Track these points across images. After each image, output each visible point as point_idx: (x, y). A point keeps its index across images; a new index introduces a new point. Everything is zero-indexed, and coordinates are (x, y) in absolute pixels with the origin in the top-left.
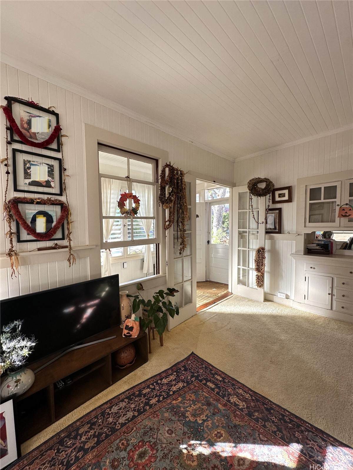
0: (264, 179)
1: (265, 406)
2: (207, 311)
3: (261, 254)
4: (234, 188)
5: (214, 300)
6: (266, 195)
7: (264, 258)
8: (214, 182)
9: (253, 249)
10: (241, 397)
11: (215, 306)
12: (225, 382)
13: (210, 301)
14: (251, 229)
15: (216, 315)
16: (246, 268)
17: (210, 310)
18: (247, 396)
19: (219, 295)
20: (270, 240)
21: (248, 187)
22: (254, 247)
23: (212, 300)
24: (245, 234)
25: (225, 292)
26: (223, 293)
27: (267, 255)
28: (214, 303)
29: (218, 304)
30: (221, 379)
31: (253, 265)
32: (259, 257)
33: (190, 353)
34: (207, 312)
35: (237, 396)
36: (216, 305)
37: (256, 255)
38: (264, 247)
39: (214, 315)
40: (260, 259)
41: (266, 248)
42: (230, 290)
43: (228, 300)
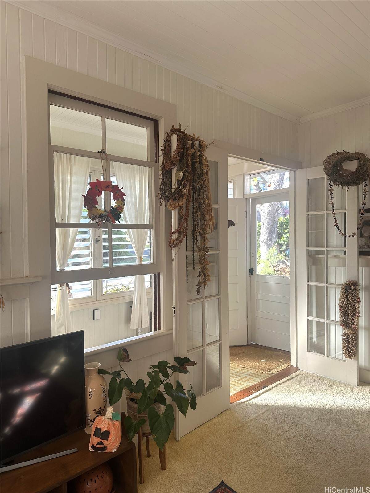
0: (354, 155)
2: (250, 402)
3: (351, 293)
4: (299, 172)
5: (264, 381)
6: (358, 184)
7: (356, 301)
8: (261, 160)
9: (335, 284)
11: (265, 392)
13: (256, 383)
14: (333, 247)
15: (268, 410)
16: (323, 321)
17: (255, 401)
19: (273, 371)
20: (367, 269)
21: (325, 168)
22: (339, 281)
23: (260, 381)
24: (320, 256)
25: (285, 366)
26: (280, 368)
27: (362, 296)
28: (264, 387)
29: (270, 389)
31: (336, 315)
32: (348, 300)
33: (217, 483)
34: (251, 405)
36: (267, 391)
37: (341, 296)
38: (357, 280)
39: (263, 411)
40: (350, 304)
41: (360, 282)
42: (293, 363)
43: (290, 381)
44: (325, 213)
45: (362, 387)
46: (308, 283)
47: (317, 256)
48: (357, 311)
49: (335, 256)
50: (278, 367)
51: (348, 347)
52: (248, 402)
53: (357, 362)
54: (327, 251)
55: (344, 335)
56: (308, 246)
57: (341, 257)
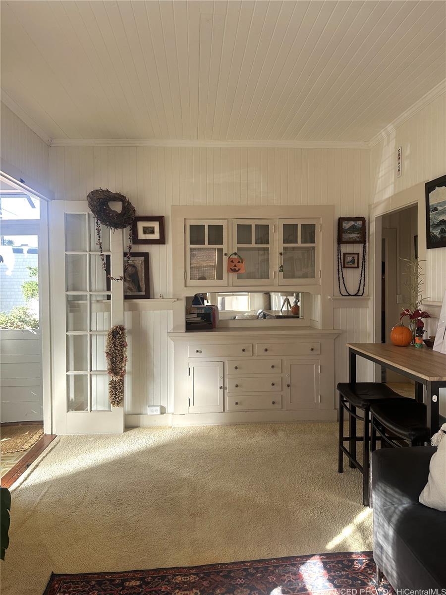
1: (221, 574)
2: (23, 486)
3: (119, 338)
5: (23, 460)
7: (124, 345)
8: (22, 181)
9: (97, 331)
10: (185, 586)
11: (33, 470)
12: (148, 583)
13: (13, 466)
14: (94, 292)
15: (51, 486)
16: (86, 373)
17: (29, 482)
18: (192, 578)
19: (26, 447)
20: (131, 312)
21: (90, 205)
22: (100, 328)
23: (17, 462)
25: (36, 437)
26: (32, 441)
28: (28, 466)
29: (37, 466)
30: (138, 583)
31: (100, 362)
32: (115, 346)
34: (27, 489)
35: (180, 589)
36: (35, 468)
37: (108, 343)
38: (122, 324)
39: (46, 489)
40: (117, 350)
41: (126, 327)
42: (47, 430)
43: (54, 450)
44: (88, 254)
45: (128, 432)
46: (67, 333)
47: (76, 302)
48: (125, 356)
49: (98, 301)
50: (29, 441)
51: (116, 394)
52: (20, 488)
53: (123, 408)
54: (91, 295)
55: (112, 382)
56: (67, 291)
57: (104, 301)
